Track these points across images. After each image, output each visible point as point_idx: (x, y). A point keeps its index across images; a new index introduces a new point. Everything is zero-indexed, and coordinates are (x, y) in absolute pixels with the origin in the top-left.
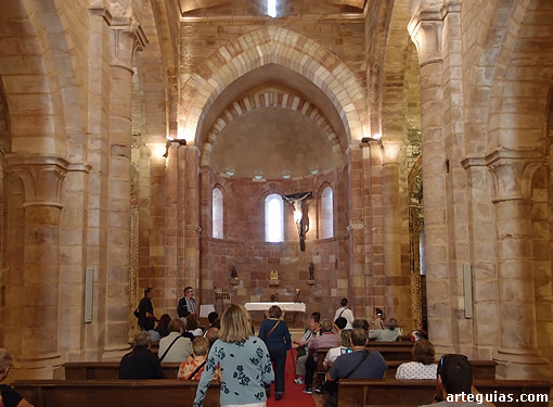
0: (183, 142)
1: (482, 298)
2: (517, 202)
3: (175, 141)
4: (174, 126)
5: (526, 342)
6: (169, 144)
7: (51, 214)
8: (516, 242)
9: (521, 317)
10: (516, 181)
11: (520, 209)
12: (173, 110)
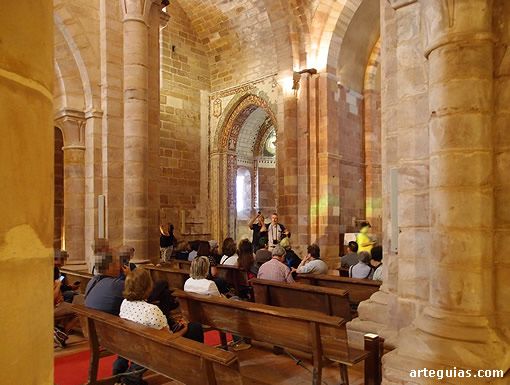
0: (312, 72)
1: (407, 222)
2: (444, 49)
3: (304, 71)
4: (303, 57)
5: (449, 299)
6: (296, 77)
7: (73, 155)
8: (440, 121)
9: (444, 255)
10: (442, 11)
11: (448, 62)
12: (300, 42)
